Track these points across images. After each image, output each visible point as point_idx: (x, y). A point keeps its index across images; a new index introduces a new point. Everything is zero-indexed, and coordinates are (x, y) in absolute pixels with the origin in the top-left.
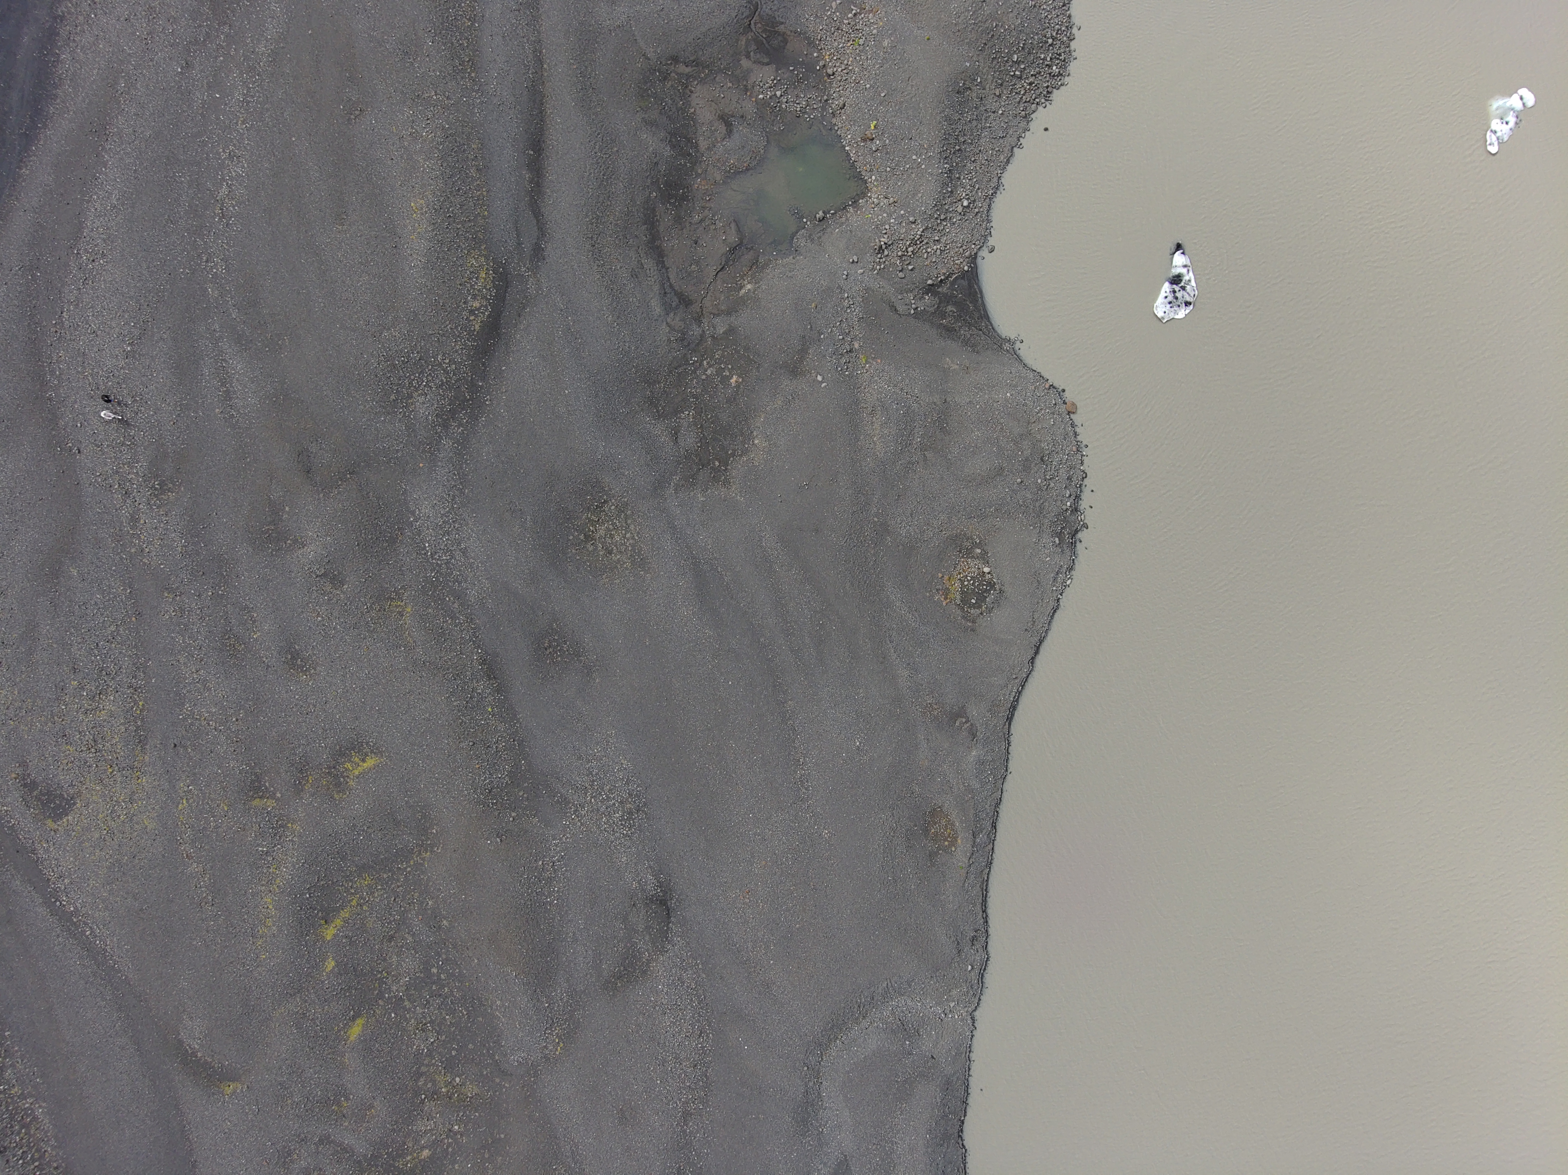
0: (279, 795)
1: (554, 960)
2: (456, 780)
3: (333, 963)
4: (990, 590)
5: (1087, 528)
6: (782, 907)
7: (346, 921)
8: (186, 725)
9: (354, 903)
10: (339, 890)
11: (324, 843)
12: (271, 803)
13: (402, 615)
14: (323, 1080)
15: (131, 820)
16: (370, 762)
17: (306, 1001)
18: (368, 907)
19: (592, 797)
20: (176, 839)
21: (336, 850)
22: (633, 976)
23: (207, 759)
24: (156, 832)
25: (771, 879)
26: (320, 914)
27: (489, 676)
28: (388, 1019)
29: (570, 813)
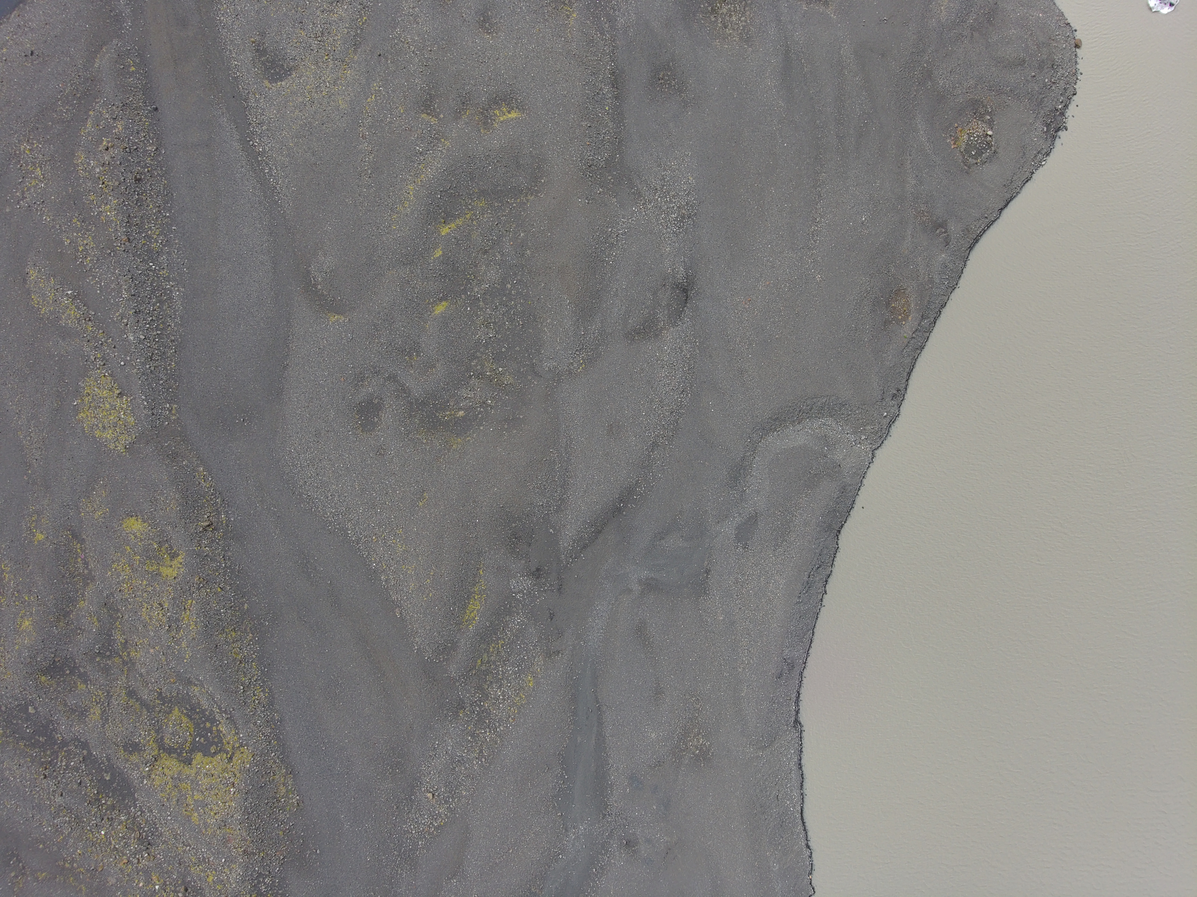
0: (442, 116)
1: (597, 303)
2: (571, 147)
3: (441, 253)
4: (987, 149)
5: (1066, 130)
6: (770, 319)
7: (458, 227)
8: (392, 44)
9: (468, 216)
10: (461, 202)
11: (463, 161)
12: (434, 121)
13: (569, 18)
14: (406, 334)
15: (330, 97)
16: (513, 115)
17: (413, 273)
18: (477, 223)
19: (659, 197)
20: (358, 122)
21: (470, 170)
22: (648, 335)
23: (399, 72)
24: (346, 112)
25: (769, 296)
26: (443, 214)
27: (613, 85)
28: (464, 310)
29: (640, 204)
